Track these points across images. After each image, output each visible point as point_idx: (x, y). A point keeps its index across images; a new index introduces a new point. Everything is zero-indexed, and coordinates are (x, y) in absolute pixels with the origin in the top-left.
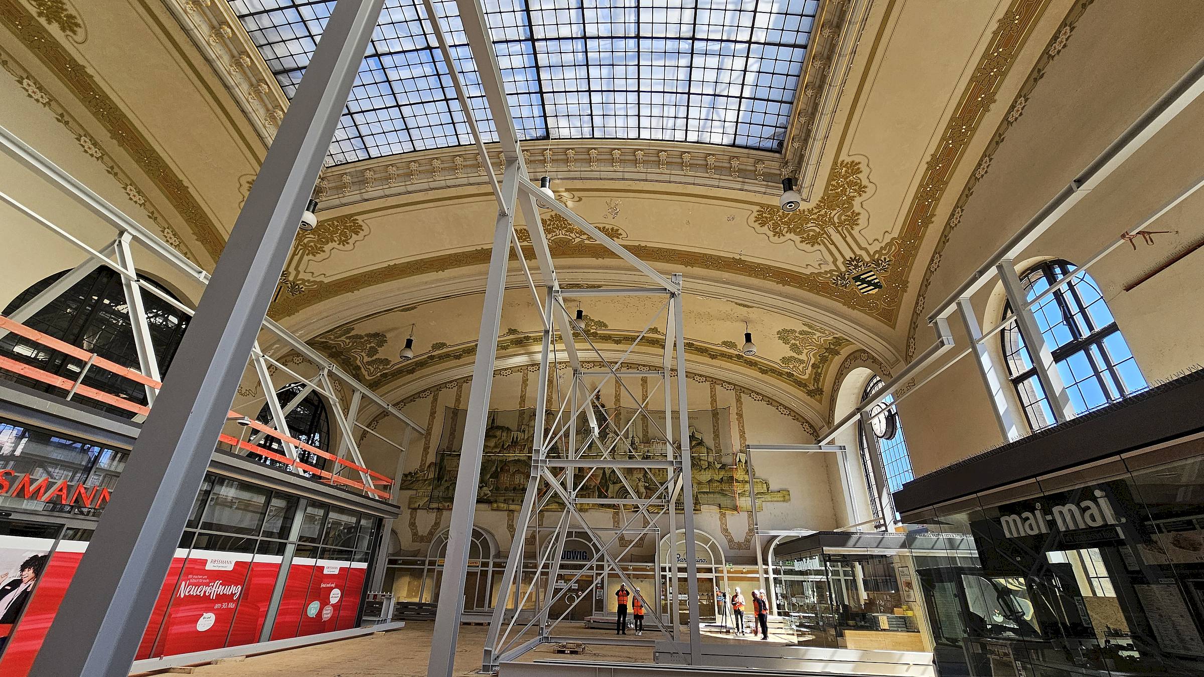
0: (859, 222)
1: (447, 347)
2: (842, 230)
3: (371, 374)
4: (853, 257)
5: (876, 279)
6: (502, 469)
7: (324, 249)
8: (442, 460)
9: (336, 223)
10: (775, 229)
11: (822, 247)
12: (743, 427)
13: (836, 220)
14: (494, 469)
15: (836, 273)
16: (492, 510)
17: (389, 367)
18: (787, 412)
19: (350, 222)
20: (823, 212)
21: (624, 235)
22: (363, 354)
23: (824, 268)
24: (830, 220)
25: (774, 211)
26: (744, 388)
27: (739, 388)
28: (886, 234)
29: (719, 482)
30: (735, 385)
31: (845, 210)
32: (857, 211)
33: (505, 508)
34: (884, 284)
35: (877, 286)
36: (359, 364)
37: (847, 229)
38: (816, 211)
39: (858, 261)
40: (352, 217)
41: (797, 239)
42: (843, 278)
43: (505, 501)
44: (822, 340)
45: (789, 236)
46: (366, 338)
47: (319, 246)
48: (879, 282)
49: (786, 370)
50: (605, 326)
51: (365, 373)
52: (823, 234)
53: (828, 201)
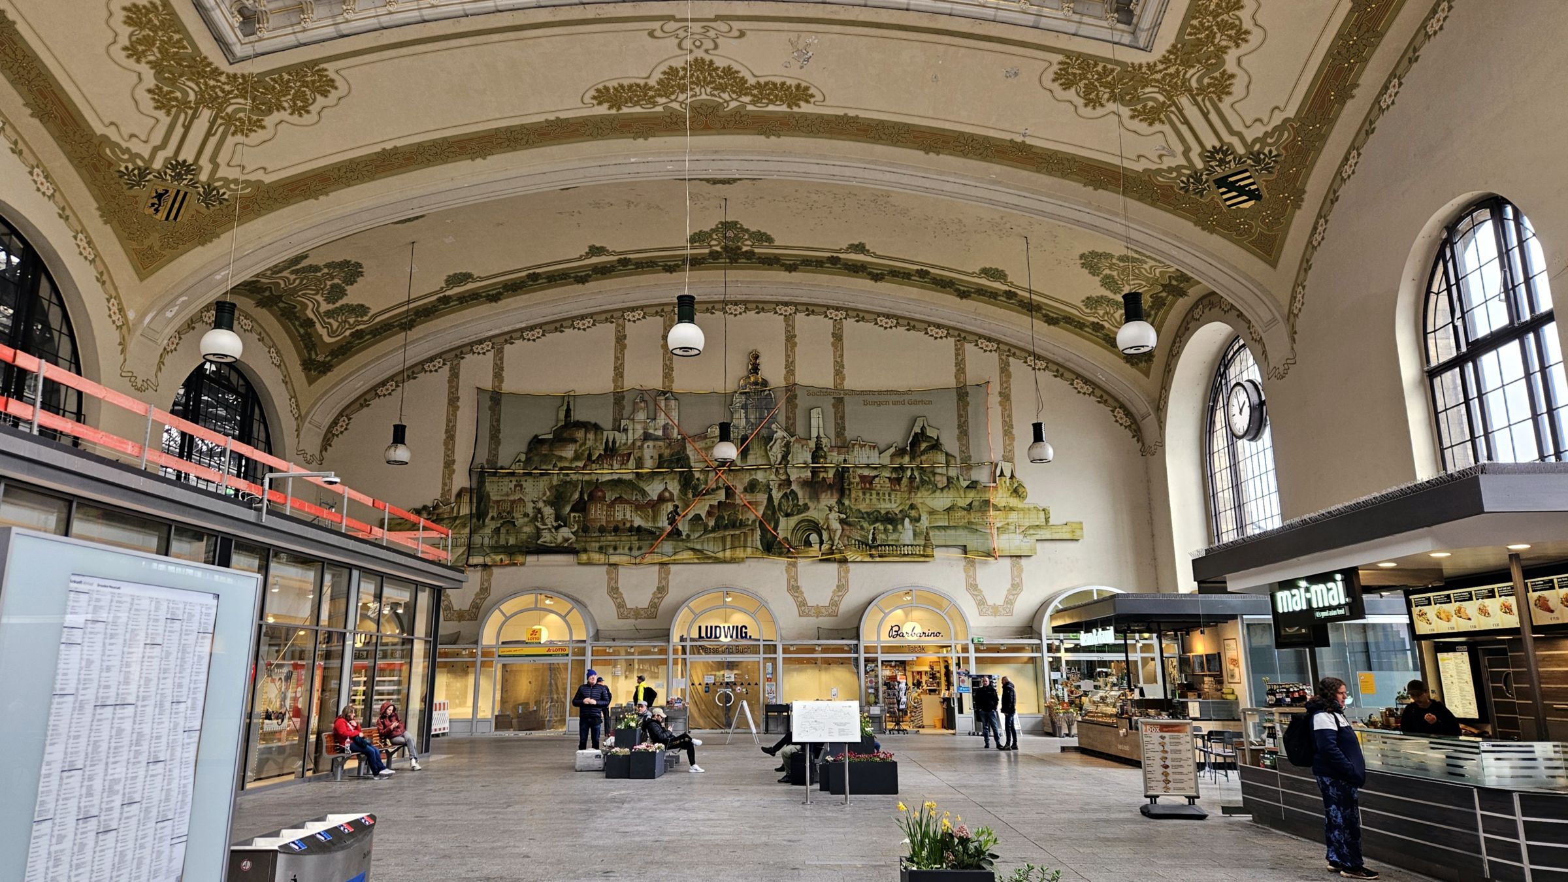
0: (1233, 89)
1: (474, 281)
2: (1203, 100)
3: (334, 332)
4: (1218, 145)
5: (1253, 183)
6: (591, 496)
7: (263, 123)
8: (481, 483)
9: (286, 77)
10: (1087, 93)
11: (1167, 128)
12: (1010, 416)
13: (1194, 84)
14: (576, 496)
15: (1188, 172)
16: (579, 564)
17: (366, 318)
18: (1087, 389)
19: (313, 75)
20: (1172, 70)
21: (819, 97)
22: (319, 298)
23: (1168, 163)
24: (1183, 83)
25: (1088, 64)
26: (1015, 347)
27: (1006, 348)
28: (1276, 112)
29: (964, 509)
30: (999, 342)
31: (1209, 69)
32: (1229, 71)
33: (602, 561)
34: (1265, 194)
35: (1254, 195)
36: (311, 315)
37: (1211, 100)
38: (1160, 67)
39: (1225, 154)
40: (316, 65)
41: (1125, 112)
42: (1198, 180)
43: (601, 550)
44: (1157, 271)
45: (1112, 106)
46: (326, 271)
47: (255, 118)
48: (1257, 189)
49: (1092, 319)
50: (770, 239)
51: (323, 332)
52: (1170, 106)
53: (1183, 53)
